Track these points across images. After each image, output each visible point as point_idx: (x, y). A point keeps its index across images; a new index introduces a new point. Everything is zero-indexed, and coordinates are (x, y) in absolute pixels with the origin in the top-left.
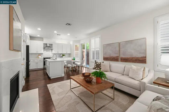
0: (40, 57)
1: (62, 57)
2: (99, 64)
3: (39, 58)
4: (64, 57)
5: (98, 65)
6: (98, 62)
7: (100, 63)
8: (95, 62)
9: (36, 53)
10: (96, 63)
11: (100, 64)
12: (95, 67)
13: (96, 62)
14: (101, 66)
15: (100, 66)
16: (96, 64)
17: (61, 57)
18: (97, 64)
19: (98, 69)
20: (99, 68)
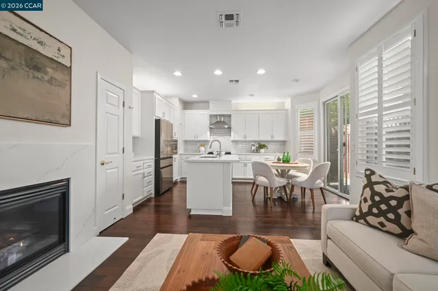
0: (202, 149)
1: (257, 151)
2: (400, 193)
3: (199, 152)
4: (262, 151)
5: (385, 200)
6: (385, 183)
7: (407, 188)
8: (368, 177)
9: (193, 139)
10: (370, 184)
11: (407, 197)
12: (365, 210)
13: (374, 179)
14: (409, 213)
15: (401, 211)
16: (368, 192)
17: (253, 152)
18: (380, 194)
19: (381, 224)
20: (397, 221)
